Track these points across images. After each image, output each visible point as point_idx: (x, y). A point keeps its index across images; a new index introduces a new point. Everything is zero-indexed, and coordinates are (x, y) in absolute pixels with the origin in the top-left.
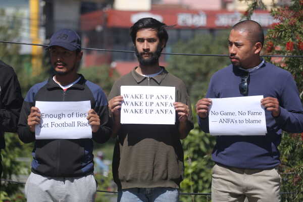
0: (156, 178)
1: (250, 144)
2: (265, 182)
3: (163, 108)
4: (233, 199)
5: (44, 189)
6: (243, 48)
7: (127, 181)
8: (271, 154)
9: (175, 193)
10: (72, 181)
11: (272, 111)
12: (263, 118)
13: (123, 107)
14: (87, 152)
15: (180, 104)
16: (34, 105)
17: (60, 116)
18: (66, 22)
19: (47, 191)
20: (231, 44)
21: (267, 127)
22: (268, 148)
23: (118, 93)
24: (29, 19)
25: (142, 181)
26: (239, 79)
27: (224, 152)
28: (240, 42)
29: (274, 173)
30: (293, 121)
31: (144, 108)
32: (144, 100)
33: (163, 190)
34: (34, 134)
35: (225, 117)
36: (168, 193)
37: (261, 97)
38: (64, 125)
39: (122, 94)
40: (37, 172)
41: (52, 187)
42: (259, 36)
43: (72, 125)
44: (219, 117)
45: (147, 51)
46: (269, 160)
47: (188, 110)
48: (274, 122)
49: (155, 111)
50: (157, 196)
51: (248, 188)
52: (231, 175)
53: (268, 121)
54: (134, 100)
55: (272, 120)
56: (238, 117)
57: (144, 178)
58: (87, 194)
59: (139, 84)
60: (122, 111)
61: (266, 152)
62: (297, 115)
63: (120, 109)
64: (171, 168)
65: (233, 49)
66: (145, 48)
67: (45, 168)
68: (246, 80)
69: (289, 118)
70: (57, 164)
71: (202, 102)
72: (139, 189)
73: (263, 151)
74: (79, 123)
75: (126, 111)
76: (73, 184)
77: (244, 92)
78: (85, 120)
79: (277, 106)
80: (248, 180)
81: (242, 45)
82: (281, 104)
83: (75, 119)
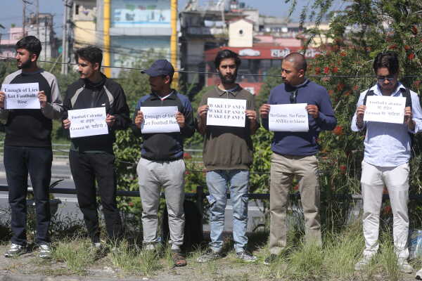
0: (234, 163)
1: (297, 138)
2: (307, 164)
3: (237, 115)
4: (285, 177)
5: (150, 169)
6: (291, 74)
7: (213, 165)
8: (312, 145)
9: (247, 173)
10: (168, 163)
11: (313, 115)
12: (306, 119)
13: (209, 113)
14: (178, 143)
15: (249, 111)
16: (139, 110)
17: (157, 117)
18: (196, 56)
19: (152, 171)
20: (283, 70)
21: (310, 126)
22: (311, 140)
23: (206, 103)
24: (170, 54)
25: (223, 165)
26: (290, 94)
27: (279, 144)
28: (289, 70)
29: (313, 158)
30: (328, 122)
31: (223, 114)
32: (223, 109)
33: (238, 171)
34: (140, 130)
35: (280, 118)
36: (242, 173)
37: (306, 105)
38: (161, 123)
39: (208, 104)
40: (144, 157)
41: (155, 168)
42: (303, 66)
43: (166, 123)
44: (276, 118)
45: (229, 74)
46: (310, 149)
47: (256, 114)
48: (314, 123)
49: (231, 117)
50: (234, 175)
51: (295, 169)
52: (284, 160)
53: (310, 122)
54: (217, 109)
55: (312, 121)
56: (288, 119)
57: (225, 162)
58: (179, 171)
59: (221, 96)
60: (208, 116)
61: (309, 143)
62: (330, 118)
63: (206, 114)
64: (244, 156)
65: (284, 74)
66: (228, 71)
67: (149, 155)
68: (295, 93)
69: (325, 120)
70: (157, 151)
71: (264, 107)
72: (221, 170)
73: (307, 143)
74: (170, 122)
75: (211, 116)
76: (169, 165)
77: (293, 101)
78: (174, 119)
79: (317, 111)
80: (295, 163)
81: (290, 72)
82: (320, 109)
83: (168, 119)
